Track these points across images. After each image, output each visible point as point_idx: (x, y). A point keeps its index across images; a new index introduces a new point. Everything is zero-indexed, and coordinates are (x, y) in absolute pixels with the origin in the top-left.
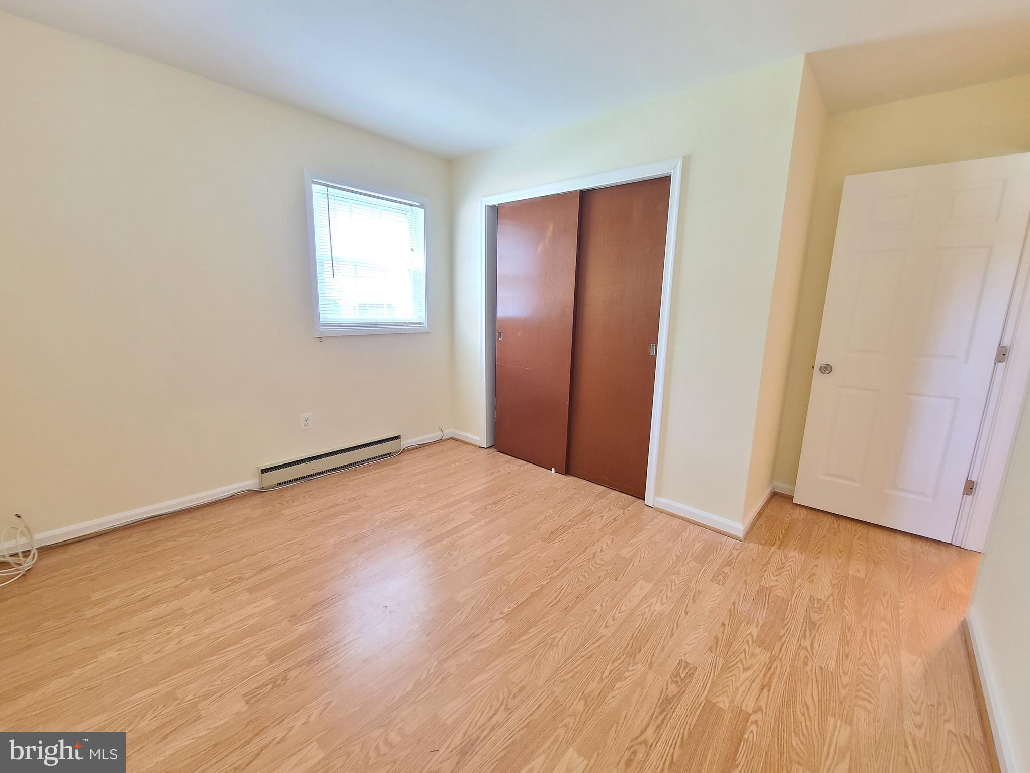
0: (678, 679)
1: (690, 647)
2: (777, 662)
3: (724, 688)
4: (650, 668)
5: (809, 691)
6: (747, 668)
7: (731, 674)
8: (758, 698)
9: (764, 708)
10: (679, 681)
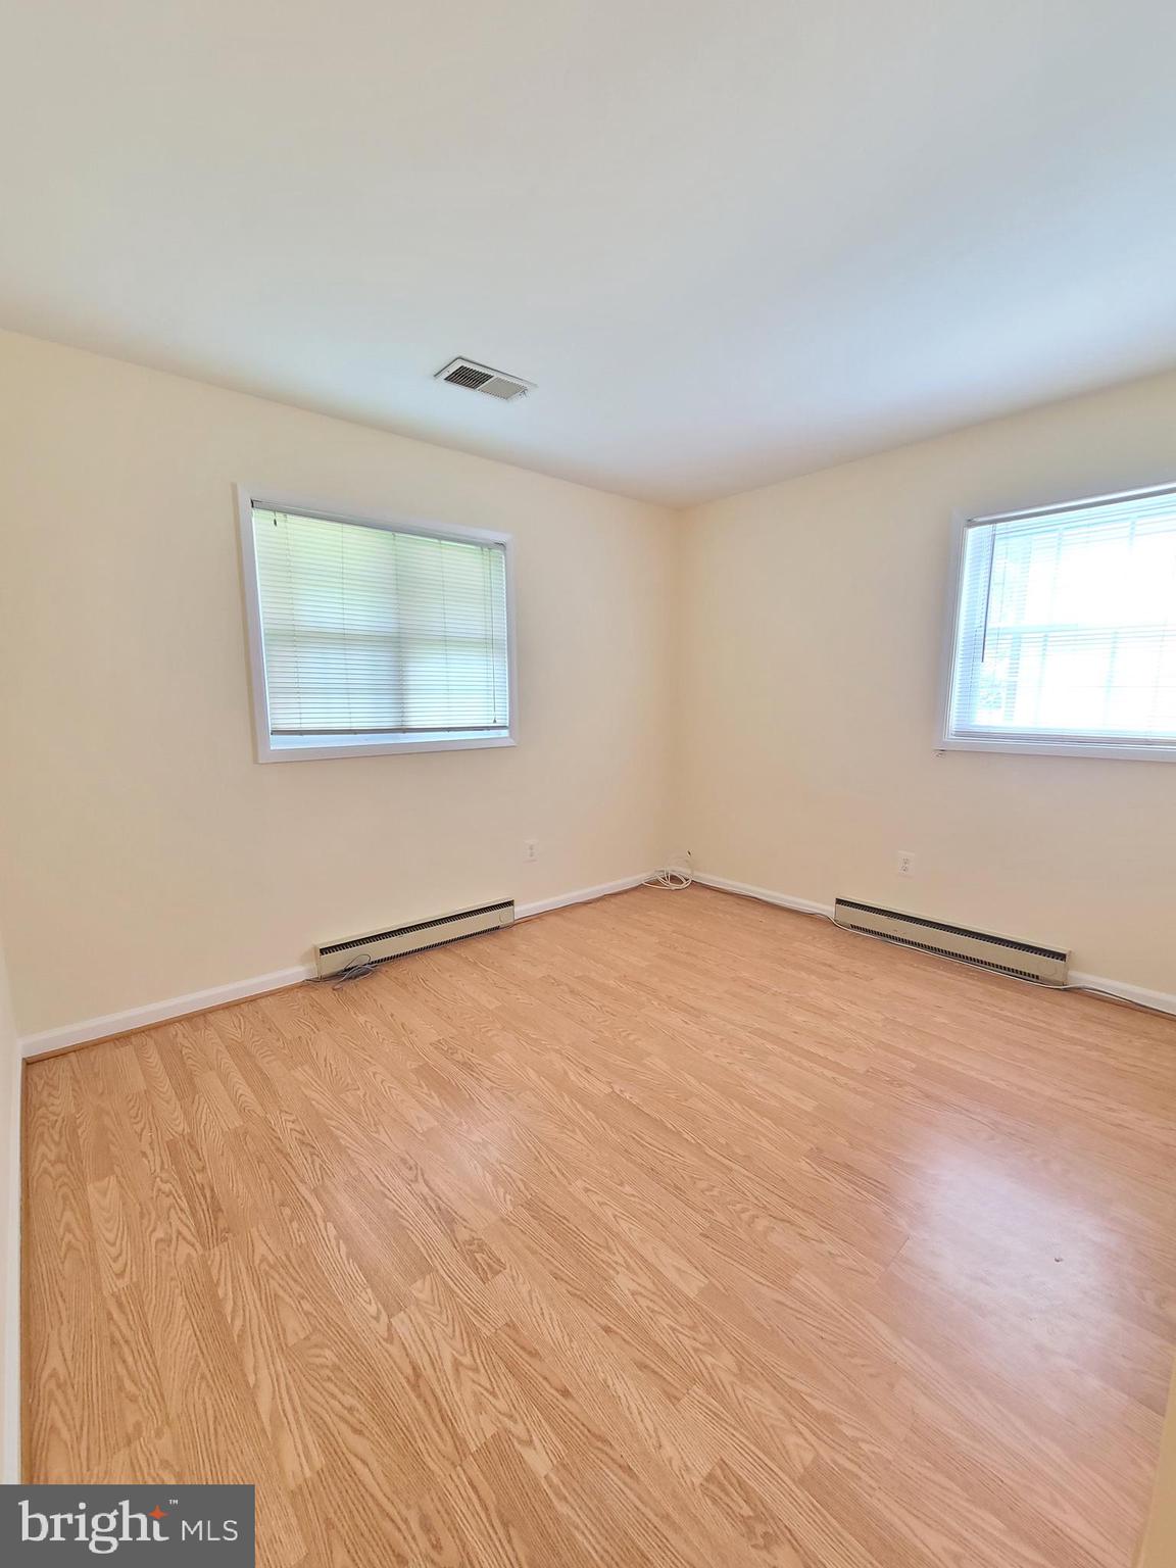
0: (474, 1247)
1: (526, 1295)
2: (449, 1449)
3: (440, 1305)
4: (503, 1220)
5: (375, 1465)
6: (457, 1370)
7: (457, 1333)
8: (405, 1349)
9: (388, 1346)
10: (471, 1248)
